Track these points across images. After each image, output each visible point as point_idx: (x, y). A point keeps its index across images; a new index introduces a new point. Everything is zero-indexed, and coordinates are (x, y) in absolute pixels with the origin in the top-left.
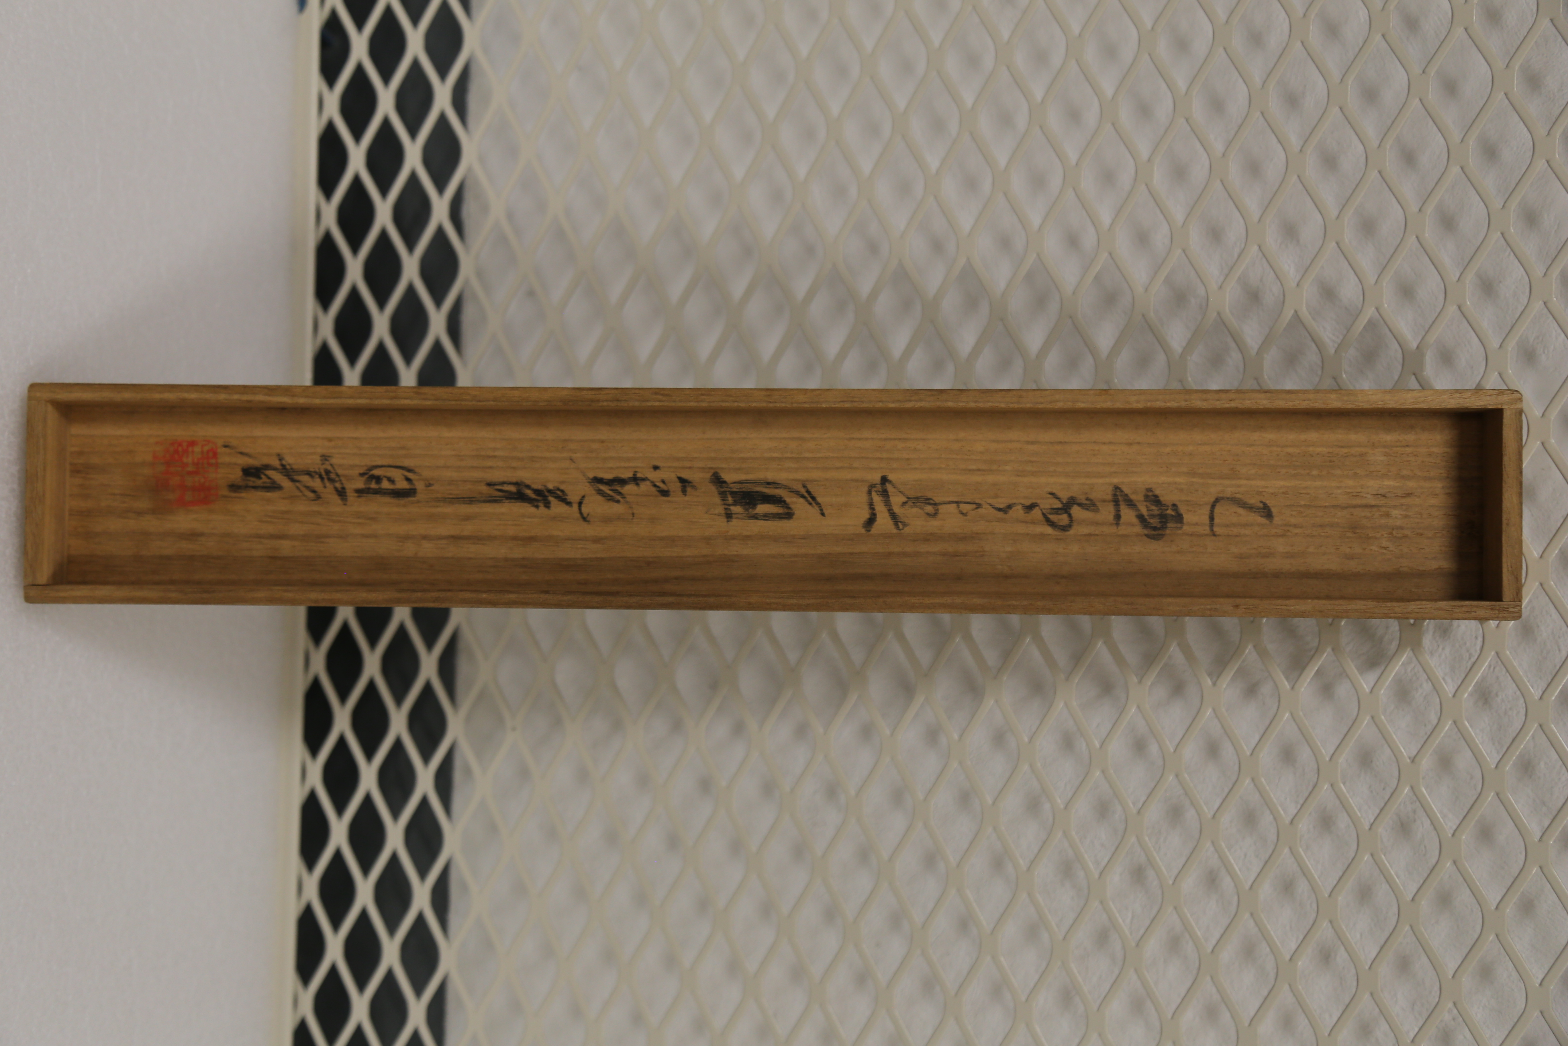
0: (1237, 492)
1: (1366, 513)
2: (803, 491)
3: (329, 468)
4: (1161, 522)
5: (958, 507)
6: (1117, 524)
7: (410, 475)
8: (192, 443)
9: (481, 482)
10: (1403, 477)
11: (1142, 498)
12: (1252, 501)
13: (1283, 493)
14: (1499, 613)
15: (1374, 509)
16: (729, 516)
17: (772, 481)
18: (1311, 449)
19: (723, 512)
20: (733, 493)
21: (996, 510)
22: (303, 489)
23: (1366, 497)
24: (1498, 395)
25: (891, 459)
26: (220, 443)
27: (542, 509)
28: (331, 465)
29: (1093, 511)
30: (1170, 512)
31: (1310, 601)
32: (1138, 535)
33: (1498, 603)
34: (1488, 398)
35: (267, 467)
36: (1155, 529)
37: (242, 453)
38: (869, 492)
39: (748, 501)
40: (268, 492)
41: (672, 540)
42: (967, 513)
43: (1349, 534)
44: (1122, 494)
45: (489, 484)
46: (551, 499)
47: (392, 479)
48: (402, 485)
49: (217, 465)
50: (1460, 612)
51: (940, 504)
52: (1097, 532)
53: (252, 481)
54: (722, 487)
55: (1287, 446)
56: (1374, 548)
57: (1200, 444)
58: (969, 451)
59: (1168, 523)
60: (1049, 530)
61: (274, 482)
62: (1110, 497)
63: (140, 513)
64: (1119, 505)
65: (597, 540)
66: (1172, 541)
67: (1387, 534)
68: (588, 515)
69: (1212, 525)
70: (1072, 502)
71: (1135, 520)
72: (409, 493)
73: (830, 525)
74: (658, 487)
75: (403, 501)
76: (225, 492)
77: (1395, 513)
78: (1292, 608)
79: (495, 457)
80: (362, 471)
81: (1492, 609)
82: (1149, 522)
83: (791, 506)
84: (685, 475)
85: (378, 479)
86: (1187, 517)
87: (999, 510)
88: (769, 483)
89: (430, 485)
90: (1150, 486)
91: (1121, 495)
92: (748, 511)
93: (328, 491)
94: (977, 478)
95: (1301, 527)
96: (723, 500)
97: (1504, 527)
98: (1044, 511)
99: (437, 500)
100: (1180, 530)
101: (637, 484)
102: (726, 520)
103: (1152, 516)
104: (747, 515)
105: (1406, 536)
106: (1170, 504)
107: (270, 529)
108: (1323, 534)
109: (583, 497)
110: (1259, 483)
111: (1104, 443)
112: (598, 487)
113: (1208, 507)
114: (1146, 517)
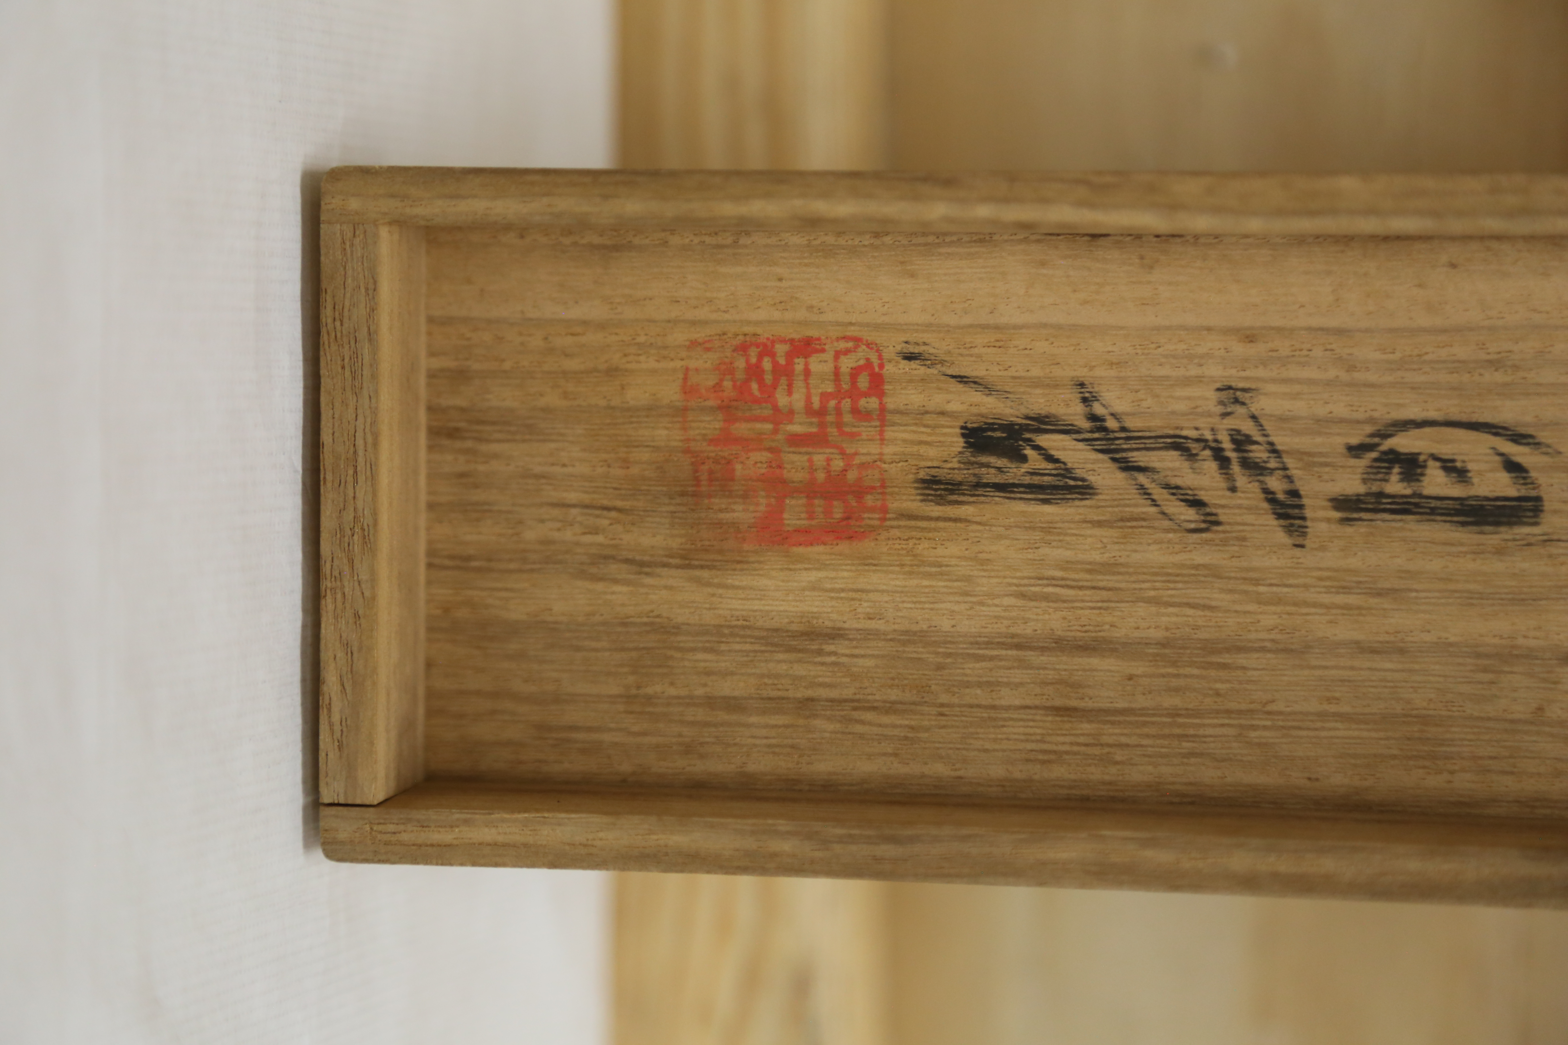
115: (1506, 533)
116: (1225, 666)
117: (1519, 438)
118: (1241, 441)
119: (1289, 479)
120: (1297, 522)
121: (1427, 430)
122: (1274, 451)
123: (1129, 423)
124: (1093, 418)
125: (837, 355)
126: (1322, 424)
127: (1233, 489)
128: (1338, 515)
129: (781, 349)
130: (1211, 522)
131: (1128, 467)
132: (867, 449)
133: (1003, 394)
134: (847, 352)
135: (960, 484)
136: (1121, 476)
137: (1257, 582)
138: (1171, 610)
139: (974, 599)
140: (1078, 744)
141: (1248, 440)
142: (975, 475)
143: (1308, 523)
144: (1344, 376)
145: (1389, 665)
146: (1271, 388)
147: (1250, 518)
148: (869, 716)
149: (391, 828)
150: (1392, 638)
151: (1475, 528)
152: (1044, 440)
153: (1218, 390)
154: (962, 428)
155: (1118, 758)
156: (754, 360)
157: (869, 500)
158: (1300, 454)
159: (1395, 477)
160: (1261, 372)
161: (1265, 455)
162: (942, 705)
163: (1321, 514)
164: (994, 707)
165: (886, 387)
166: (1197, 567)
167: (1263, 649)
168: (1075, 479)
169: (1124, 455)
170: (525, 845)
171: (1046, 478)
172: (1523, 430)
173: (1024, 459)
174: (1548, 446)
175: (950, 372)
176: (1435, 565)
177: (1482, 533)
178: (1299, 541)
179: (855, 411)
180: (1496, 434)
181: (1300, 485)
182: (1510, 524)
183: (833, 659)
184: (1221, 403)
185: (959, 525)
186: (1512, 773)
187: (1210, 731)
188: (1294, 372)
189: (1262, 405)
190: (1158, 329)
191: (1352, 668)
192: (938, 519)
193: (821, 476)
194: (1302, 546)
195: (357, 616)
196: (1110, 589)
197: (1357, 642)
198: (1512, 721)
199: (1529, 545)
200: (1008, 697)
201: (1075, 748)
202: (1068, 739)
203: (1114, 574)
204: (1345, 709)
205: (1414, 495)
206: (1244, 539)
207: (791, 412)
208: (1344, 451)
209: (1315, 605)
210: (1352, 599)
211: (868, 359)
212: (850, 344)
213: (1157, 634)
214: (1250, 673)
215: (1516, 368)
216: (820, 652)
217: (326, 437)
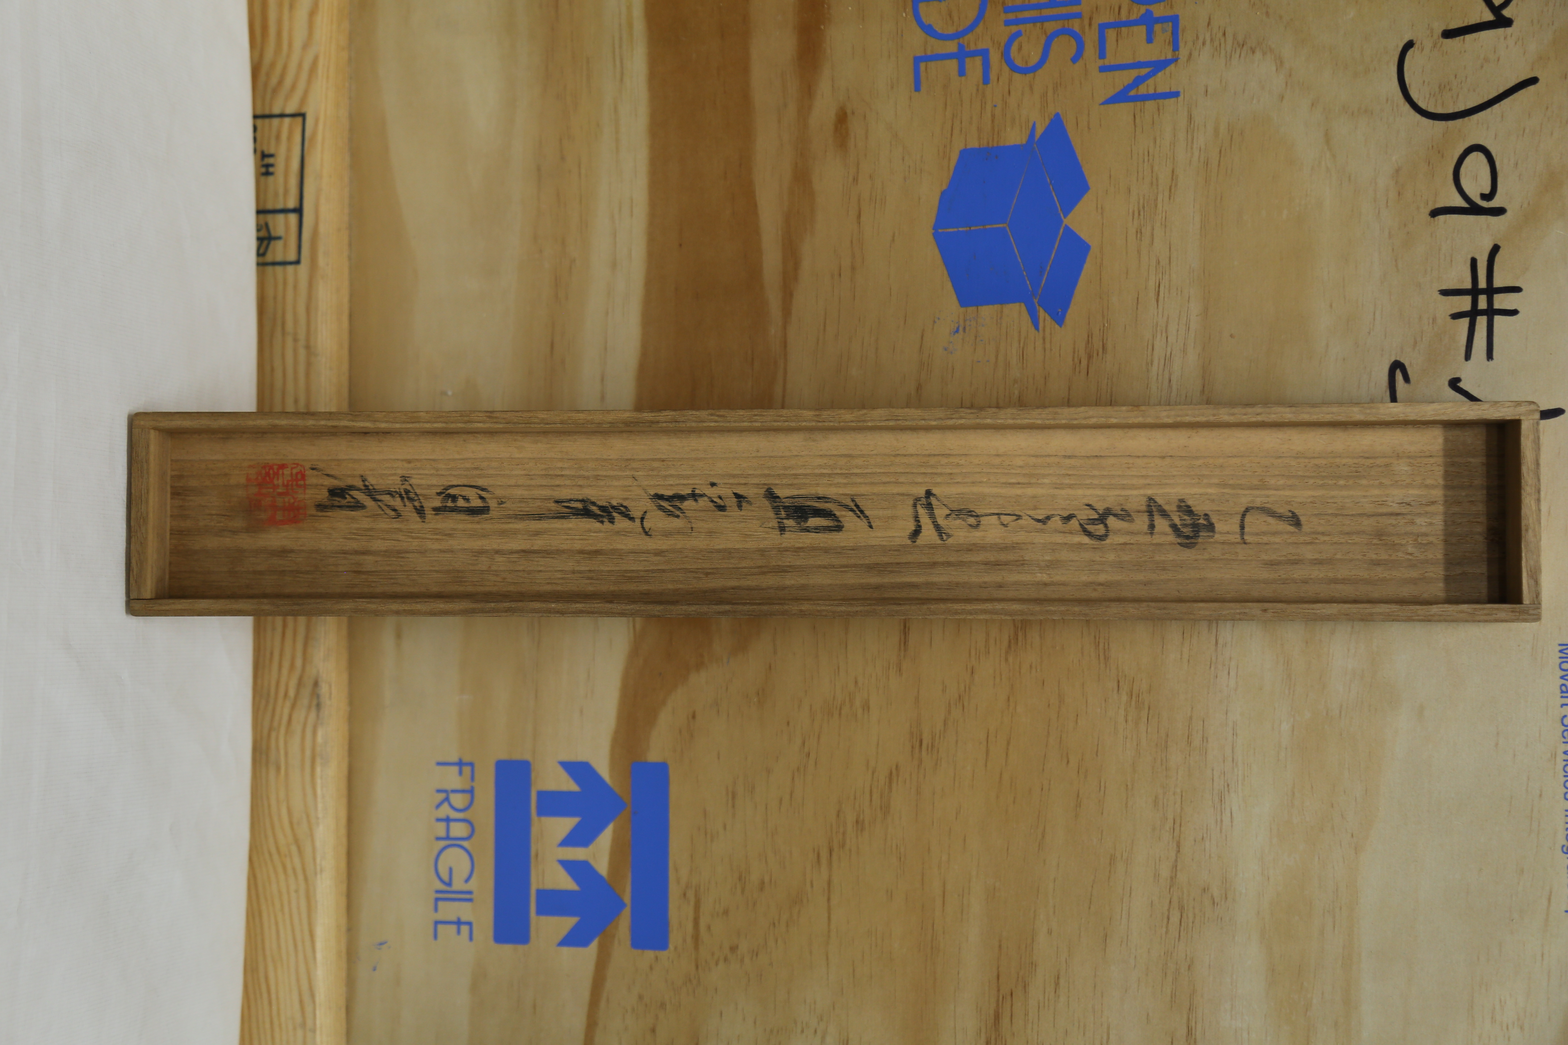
0: (1266, 502)
1: (1392, 520)
2: (852, 505)
3: (409, 488)
4: (1193, 531)
5: (999, 518)
6: (1152, 534)
7: (483, 494)
8: (282, 467)
9: (549, 499)
10: (1427, 486)
11: (1175, 509)
12: (1281, 510)
13: (1311, 502)
14: (1520, 616)
15: (1399, 517)
16: (782, 529)
17: (822, 496)
18: (1338, 460)
19: (776, 525)
20: (786, 508)
21: (1036, 521)
22: (384, 508)
23: (1391, 506)
24: (1515, 407)
25: (936, 474)
26: (308, 465)
27: (607, 525)
28: (411, 485)
29: (1128, 521)
30: (1202, 521)
31: (1336, 604)
32: (1171, 544)
33: (1518, 606)
34: (1506, 409)
35: (351, 488)
36: (1188, 537)
37: (328, 475)
38: (915, 506)
39: (800, 515)
40: (352, 511)
41: (728, 553)
42: (1007, 524)
43: (1375, 541)
44: (1155, 504)
45: (557, 502)
46: (615, 514)
47: (467, 497)
48: (476, 503)
49: (305, 487)
50: (1482, 615)
51: (982, 516)
52: (1132, 542)
53: (338, 501)
54: (776, 502)
55: (1314, 458)
56: (1400, 554)
57: (1230, 457)
58: (1009, 465)
59: (1200, 532)
60: (1086, 540)
61: (358, 502)
62: (1144, 508)
63: (234, 532)
64: (1153, 515)
65: (659, 553)
66: (1204, 549)
67: (1412, 540)
68: (650, 529)
69: (1242, 534)
70: (1108, 512)
71: (1169, 530)
72: (483, 510)
73: (877, 537)
74: (715, 502)
75: (477, 518)
76: (313, 511)
77: (1419, 521)
78: (1319, 611)
79: (562, 476)
80: (438, 491)
81: (1512, 612)
82: (1182, 531)
83: (840, 519)
84: (740, 491)
85: (454, 498)
86: (1218, 527)
87: (1039, 521)
88: (819, 498)
89: (502, 503)
90: (1183, 497)
91: (1155, 506)
92: (800, 524)
93: (408, 510)
94: (1018, 491)
95: (1329, 535)
96: (777, 514)
97: (1523, 533)
98: (1081, 522)
99: (509, 517)
100: (1212, 538)
101: (696, 500)
102: (779, 533)
103: (1185, 525)
104: (800, 528)
105: (1431, 543)
106: (1202, 514)
107: (354, 545)
108: (1350, 541)
109: (645, 512)
110: (1287, 493)
111: (1139, 457)
112: (659, 503)
113: (1239, 517)
114: (1179, 527)
115: (480, 517)
116: (403, 557)
117: (483, 490)
118: (407, 492)
119: (421, 502)
120: (423, 515)
121: (458, 488)
122: (416, 494)
123: (376, 487)
124: (365, 486)
125: (292, 469)
126: (430, 486)
127: (405, 506)
128: (434, 513)
129: (275, 467)
130: (399, 516)
131: (375, 500)
132: (300, 496)
133: (340, 479)
134: (295, 468)
135: (328, 506)
136: (374, 502)
137: (412, 533)
138: (388, 541)
139: (331, 540)
140: (362, 582)
141: (409, 491)
142: (332, 503)
143: (426, 515)
144: (435, 472)
145: (449, 556)
146: (415, 476)
147: (409, 514)
148: (301, 575)
149: (151, 606)
150: (450, 548)
151: (472, 516)
152: (352, 493)
153: (401, 477)
154: (328, 489)
155: (373, 585)
156: (267, 471)
157: (301, 511)
158: (424, 495)
159: (449, 502)
160: (413, 472)
161: (414, 496)
162: (323, 571)
163: (429, 512)
164: (337, 572)
165: (306, 478)
166: (395, 529)
167: (414, 552)
168: (361, 504)
169: (374, 496)
170: (190, 609)
171: (352, 504)
172: (484, 487)
173: (346, 498)
174: (491, 492)
175: (325, 473)
176: (461, 526)
177: (473, 517)
178: (424, 520)
179: (297, 485)
180: (477, 489)
181: (423, 504)
182: (481, 514)
183: (290, 558)
184: (401, 481)
185: (327, 518)
186: (482, 586)
187: (399, 576)
188: (421, 472)
189: (413, 481)
190: (384, 460)
191: (439, 557)
192: (321, 516)
193: (287, 504)
194: (424, 522)
195: (141, 543)
196: (370, 536)
197: (440, 549)
198: (482, 571)
199: (486, 520)
200: (341, 569)
201: (361, 583)
202: (359, 580)
203: (371, 531)
204: (437, 569)
205: (455, 506)
206: (408, 520)
207: (278, 486)
208: (435, 494)
209: (428, 539)
210: (438, 537)
211: (301, 470)
212: (295, 466)
213: (384, 549)
214: (410, 559)
215: (482, 469)
216: (287, 557)
217: (133, 491)
